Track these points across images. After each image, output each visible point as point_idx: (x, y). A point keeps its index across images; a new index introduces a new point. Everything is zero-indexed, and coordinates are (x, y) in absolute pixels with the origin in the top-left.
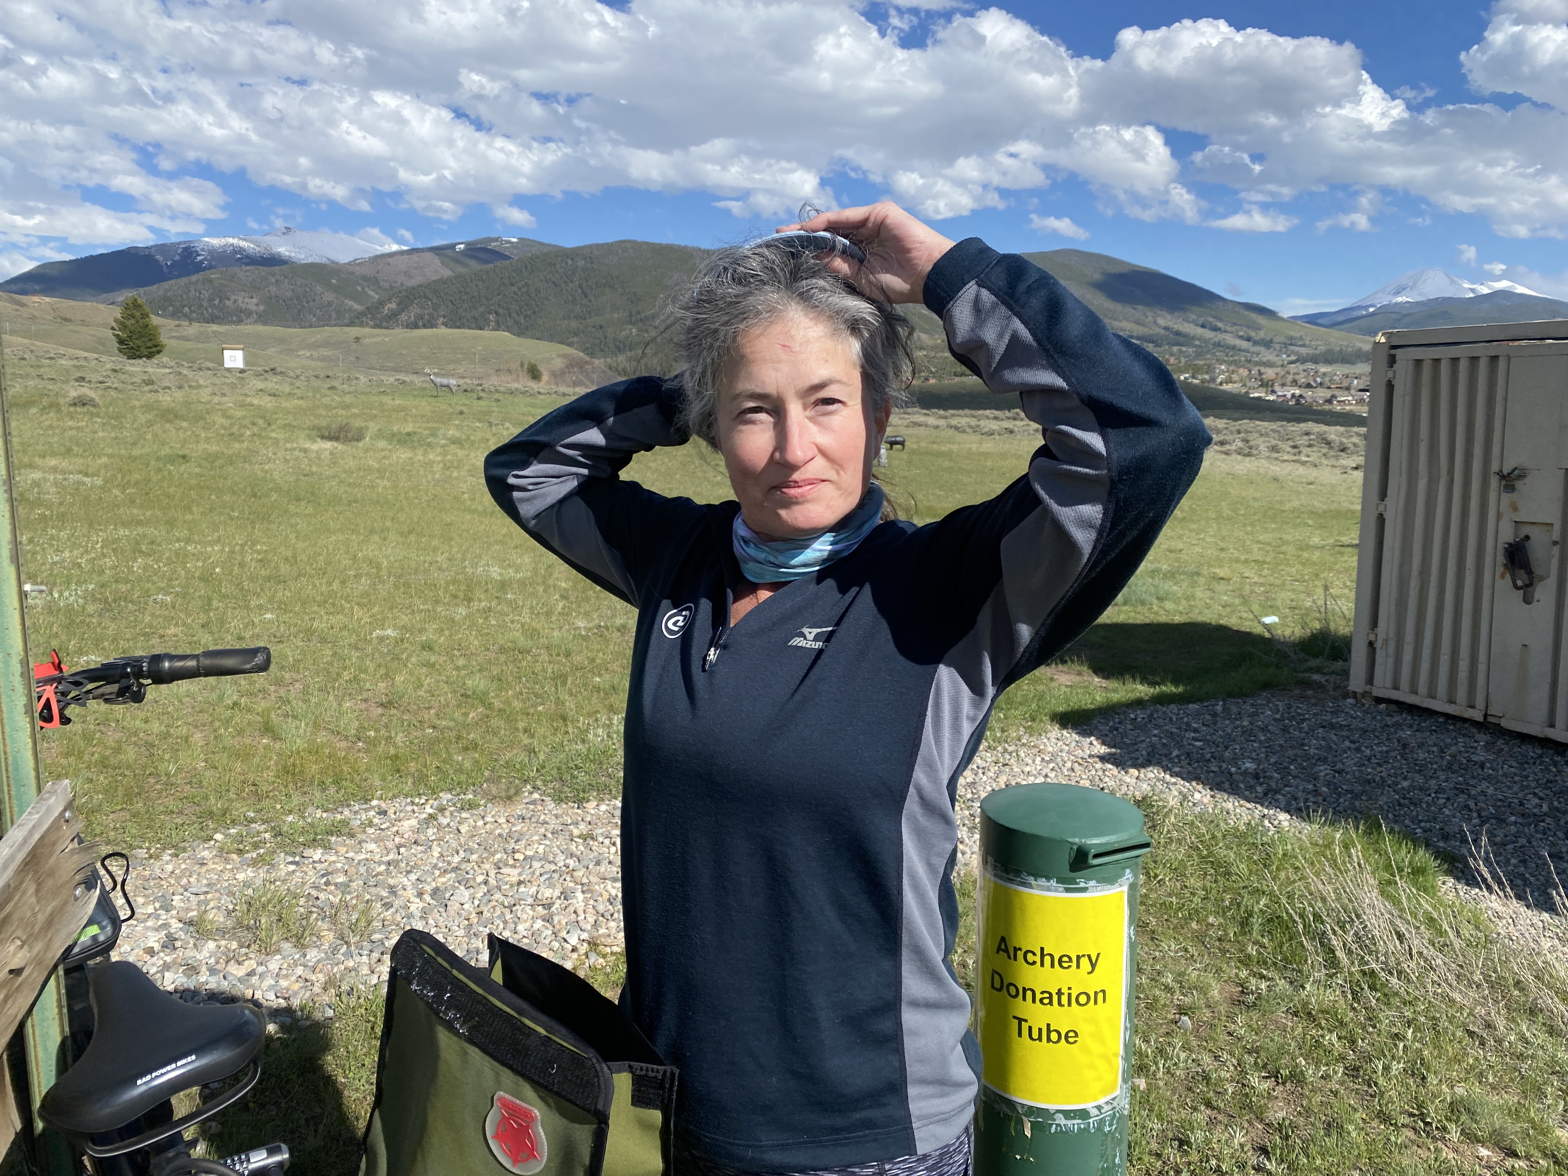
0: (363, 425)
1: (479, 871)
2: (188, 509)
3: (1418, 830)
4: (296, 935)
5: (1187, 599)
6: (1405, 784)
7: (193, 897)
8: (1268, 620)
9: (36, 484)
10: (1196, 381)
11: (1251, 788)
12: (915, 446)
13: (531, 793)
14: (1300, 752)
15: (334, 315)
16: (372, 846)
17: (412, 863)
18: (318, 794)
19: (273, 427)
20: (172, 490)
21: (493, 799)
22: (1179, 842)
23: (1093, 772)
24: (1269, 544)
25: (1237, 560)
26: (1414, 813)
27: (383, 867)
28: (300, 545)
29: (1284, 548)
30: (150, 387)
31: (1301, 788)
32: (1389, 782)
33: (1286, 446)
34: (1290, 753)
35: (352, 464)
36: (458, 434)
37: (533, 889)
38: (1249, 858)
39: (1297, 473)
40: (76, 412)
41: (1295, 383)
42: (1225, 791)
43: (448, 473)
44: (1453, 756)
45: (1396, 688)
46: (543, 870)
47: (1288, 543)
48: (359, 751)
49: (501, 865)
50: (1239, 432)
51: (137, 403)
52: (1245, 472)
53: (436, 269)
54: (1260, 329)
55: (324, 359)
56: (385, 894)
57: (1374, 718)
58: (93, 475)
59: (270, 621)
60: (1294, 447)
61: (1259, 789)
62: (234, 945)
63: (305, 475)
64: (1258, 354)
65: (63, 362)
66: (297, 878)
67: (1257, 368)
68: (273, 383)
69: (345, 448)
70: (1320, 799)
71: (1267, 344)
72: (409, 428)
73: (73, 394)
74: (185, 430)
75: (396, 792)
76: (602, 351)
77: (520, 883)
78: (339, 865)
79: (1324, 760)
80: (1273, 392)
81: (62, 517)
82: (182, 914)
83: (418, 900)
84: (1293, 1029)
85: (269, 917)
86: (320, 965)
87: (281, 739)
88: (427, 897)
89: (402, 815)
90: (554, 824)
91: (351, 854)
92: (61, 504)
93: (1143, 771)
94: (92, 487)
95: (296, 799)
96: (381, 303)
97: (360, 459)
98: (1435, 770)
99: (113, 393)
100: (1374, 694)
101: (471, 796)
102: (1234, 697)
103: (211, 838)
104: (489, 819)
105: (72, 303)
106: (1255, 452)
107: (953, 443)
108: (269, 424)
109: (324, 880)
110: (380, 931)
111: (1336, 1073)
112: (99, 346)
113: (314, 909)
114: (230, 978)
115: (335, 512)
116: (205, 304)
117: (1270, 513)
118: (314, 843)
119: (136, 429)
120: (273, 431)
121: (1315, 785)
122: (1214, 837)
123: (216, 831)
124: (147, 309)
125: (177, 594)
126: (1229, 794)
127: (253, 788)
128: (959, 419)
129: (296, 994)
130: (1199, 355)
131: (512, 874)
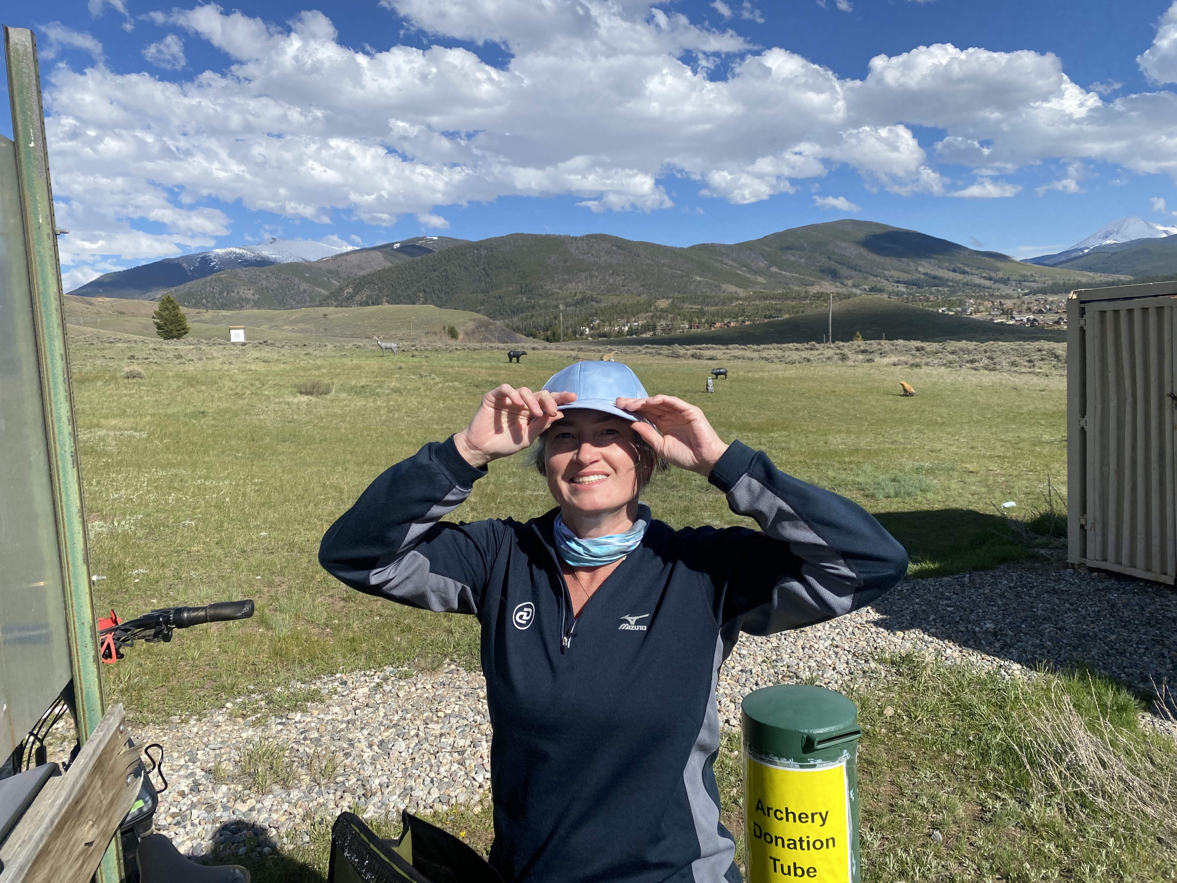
0: (330, 381)
1: (412, 727)
2: (206, 452)
3: (1122, 675)
4: (283, 779)
5: (945, 490)
6: (1113, 637)
7: (211, 752)
8: (1007, 505)
9: (102, 439)
10: (951, 313)
11: (991, 644)
12: (735, 375)
13: (449, 665)
14: (1029, 613)
15: (308, 299)
16: (337, 709)
17: (365, 722)
18: (298, 670)
19: (266, 387)
20: (194, 439)
21: (422, 670)
22: (934, 689)
23: (869, 635)
24: (1010, 442)
25: (984, 457)
26: (1120, 661)
27: (344, 725)
28: (286, 477)
29: (1021, 445)
30: (179, 360)
31: (1030, 642)
32: (1100, 636)
33: (1023, 362)
34: (1022, 614)
35: (322, 412)
36: (398, 385)
37: (451, 740)
38: (989, 701)
39: (1032, 382)
40: (129, 383)
41: (1029, 309)
42: (970, 647)
43: (391, 415)
44: (1151, 613)
45: (1105, 560)
46: (458, 725)
47: (1024, 440)
48: (327, 635)
49: (428, 721)
50: (986, 352)
51: (170, 374)
52: (990, 384)
53: (379, 262)
54: (998, 271)
55: (302, 331)
56: (346, 746)
57: (1089, 584)
58: (141, 430)
59: (265, 538)
60: (1030, 361)
61: (997, 645)
62: (240, 788)
63: (289, 422)
64: (998, 290)
65: (120, 345)
66: (284, 736)
67: (998, 301)
68: (265, 352)
69: (318, 400)
70: (1045, 651)
71: (1005, 281)
72: (363, 382)
73: (127, 369)
74: (204, 392)
75: (353, 667)
76: (502, 314)
77: (442, 735)
78: (313, 724)
79: (1047, 619)
80: (1013, 318)
81: (120, 463)
82: (204, 765)
83: (369, 750)
84: (1020, 839)
85: (264, 765)
86: (300, 802)
87: (272, 629)
88: (375, 748)
89: (358, 684)
90: (466, 689)
91: (322, 716)
92: (119, 453)
93: (907, 632)
94: (140, 440)
95: (283, 675)
96: (341, 289)
97: (328, 407)
98: (1137, 625)
99: (155, 367)
100: (1088, 565)
101: (406, 669)
102: (978, 570)
103: (223, 706)
104: (419, 686)
105: (125, 301)
106: (998, 367)
107: (764, 371)
108: (263, 385)
109: (303, 736)
110: (342, 775)
111: (1053, 875)
112: (142, 331)
113: (295, 759)
114: (237, 813)
115: (311, 449)
116: (217, 296)
117: (1011, 415)
118: (295, 708)
119: (170, 394)
120: (266, 389)
121: (1041, 641)
122: (961, 684)
123: (227, 701)
124: (177, 304)
125: (199, 519)
126: (974, 649)
127: (252, 667)
128: (769, 352)
129: (283, 824)
130: (952, 293)
131: (436, 728)
